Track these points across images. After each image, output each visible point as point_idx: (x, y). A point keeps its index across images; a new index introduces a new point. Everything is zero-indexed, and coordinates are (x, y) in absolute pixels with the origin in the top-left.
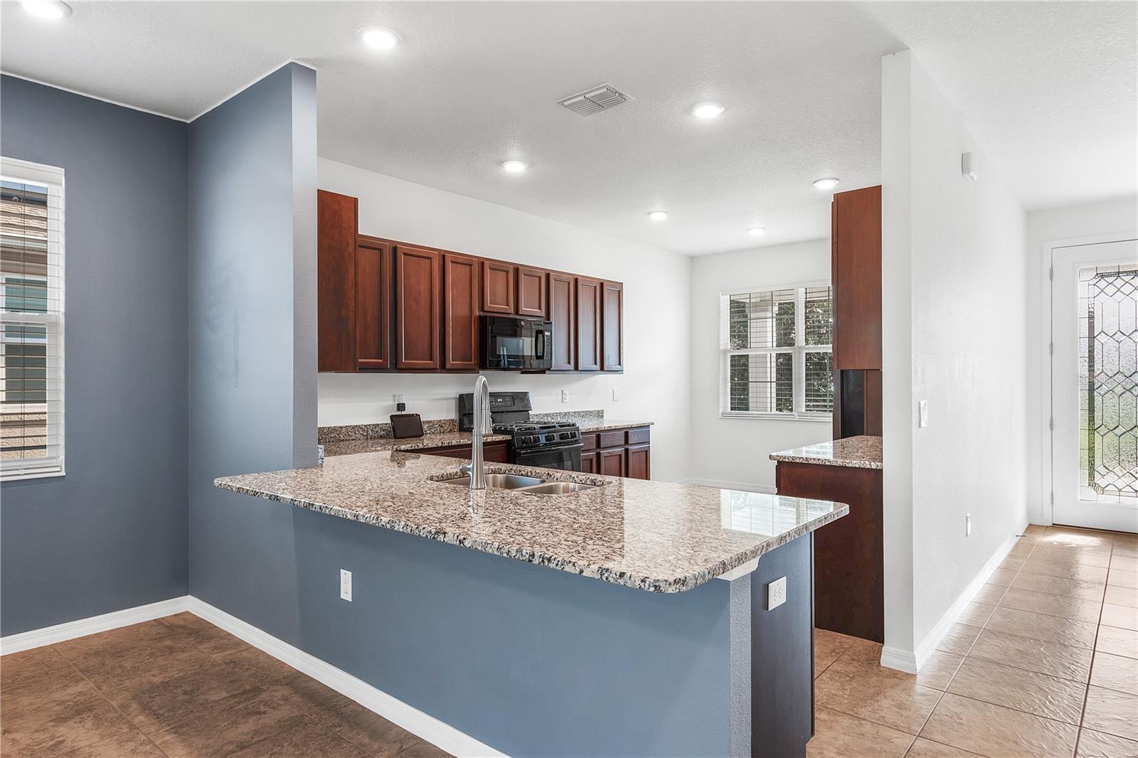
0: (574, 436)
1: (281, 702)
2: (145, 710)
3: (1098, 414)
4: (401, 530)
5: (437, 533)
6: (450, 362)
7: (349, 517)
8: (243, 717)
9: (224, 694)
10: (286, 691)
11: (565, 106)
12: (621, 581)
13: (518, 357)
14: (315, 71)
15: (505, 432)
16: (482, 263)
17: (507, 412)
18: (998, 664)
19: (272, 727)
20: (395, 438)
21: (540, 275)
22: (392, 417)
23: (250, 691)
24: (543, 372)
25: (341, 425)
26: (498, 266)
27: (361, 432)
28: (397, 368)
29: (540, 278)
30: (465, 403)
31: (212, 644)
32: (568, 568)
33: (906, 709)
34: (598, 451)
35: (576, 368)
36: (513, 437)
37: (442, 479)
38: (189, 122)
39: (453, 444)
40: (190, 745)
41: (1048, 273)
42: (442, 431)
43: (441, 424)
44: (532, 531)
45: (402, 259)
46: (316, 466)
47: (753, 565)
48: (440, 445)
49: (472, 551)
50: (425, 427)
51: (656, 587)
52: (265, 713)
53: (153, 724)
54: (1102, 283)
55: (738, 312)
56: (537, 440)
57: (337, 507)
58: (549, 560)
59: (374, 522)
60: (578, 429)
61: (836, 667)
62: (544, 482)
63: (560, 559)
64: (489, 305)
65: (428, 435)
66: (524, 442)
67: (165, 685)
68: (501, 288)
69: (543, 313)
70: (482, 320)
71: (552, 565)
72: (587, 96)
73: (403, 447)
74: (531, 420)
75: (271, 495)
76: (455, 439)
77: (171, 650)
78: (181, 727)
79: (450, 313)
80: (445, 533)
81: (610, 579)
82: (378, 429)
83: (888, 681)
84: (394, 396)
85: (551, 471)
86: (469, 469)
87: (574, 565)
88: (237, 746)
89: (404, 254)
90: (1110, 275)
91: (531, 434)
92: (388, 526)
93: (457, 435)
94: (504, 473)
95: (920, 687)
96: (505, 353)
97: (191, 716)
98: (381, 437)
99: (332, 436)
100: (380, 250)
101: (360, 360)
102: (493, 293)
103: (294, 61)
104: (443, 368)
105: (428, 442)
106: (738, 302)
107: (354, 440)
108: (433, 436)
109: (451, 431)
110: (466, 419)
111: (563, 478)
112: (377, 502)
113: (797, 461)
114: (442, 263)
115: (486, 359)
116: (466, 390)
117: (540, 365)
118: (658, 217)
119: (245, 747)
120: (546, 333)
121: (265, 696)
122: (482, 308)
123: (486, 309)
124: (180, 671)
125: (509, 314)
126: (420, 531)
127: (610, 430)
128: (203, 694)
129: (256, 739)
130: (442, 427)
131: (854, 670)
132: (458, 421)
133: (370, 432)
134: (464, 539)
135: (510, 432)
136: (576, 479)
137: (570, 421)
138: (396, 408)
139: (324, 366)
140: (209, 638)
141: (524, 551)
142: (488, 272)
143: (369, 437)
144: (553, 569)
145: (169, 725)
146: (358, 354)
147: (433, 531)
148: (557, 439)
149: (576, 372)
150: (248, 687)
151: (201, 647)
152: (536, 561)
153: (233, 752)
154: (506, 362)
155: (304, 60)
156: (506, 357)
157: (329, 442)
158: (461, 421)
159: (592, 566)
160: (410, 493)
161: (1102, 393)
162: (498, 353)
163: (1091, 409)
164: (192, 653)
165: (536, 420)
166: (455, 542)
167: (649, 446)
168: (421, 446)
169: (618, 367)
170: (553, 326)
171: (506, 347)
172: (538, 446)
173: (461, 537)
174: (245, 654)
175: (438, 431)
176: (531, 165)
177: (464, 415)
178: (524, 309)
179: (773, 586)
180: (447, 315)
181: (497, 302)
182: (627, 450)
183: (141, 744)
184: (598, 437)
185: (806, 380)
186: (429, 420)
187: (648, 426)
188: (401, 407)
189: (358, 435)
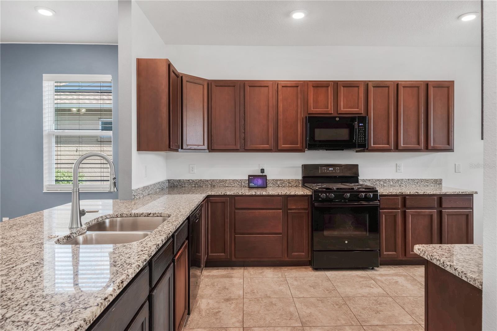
20: (249, 188)
22: (249, 176)
25: (226, 179)
26: (320, 84)
27: (238, 183)
28: (245, 149)
34: (403, 210)
35: (396, 148)
36: (312, 193)
42: (290, 185)
66: (320, 197)
69: (361, 111)
74: (358, 182)
84: (259, 165)
91: (328, 192)
99: (222, 184)
102: (316, 102)
104: (277, 149)
107: (233, 187)
109: (296, 186)
115: (307, 143)
125: (330, 114)
127: (418, 195)
130: (290, 183)
133: (243, 183)
135: (313, 190)
138: (260, 172)
143: (242, 186)
149: (397, 151)
157: (220, 187)
167: (472, 211)
170: (371, 120)
175: (287, 185)
178: (343, 110)
180: (279, 117)
182: (440, 212)
184: (404, 200)
186: (281, 179)
187: (471, 195)
188: (262, 171)
189: (236, 185)
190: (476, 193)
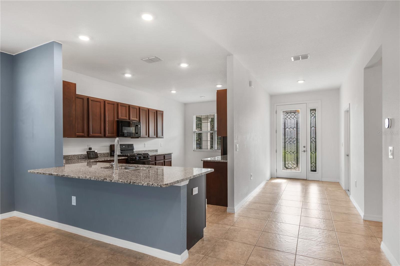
0: (148, 157)
1: (53, 237)
2: (5, 243)
3: (286, 148)
4: (93, 180)
5: (104, 179)
6: (107, 134)
7: (76, 177)
8: (40, 242)
9: (33, 237)
10: (54, 234)
11: (143, 60)
12: (152, 186)
13: (130, 133)
14: (61, 44)
15: (126, 156)
16: (118, 104)
17: (126, 150)
18: (254, 209)
19: (50, 243)
20: (88, 158)
21: (137, 108)
22: (87, 152)
23: (41, 235)
24: (138, 138)
25: (69, 155)
26: (123, 105)
27: (76, 157)
28: (88, 136)
29: (137, 109)
30: (112, 148)
31: (26, 224)
32: (139, 184)
33: (230, 221)
34: (155, 161)
35: (157, 137)
36: (128, 157)
37: (105, 168)
38: (14, 55)
39: (108, 160)
40: (23, 250)
41: (275, 112)
42: (104, 156)
43: (104, 154)
44: (131, 177)
45: (90, 102)
46: (63, 166)
47: (187, 182)
48: (104, 160)
49: (114, 183)
50: (99, 155)
51: (160, 186)
52: (47, 240)
53: (9, 246)
54: (287, 115)
55: (200, 120)
56: (136, 158)
57: (72, 175)
58: (135, 183)
59: (85, 178)
60: (149, 155)
61: (216, 213)
62: (136, 168)
63: (138, 182)
64: (120, 117)
65: (99, 158)
66: (131, 159)
67: (11, 236)
68: (124, 112)
69: (138, 120)
70: (118, 122)
71: (136, 184)
72: (149, 58)
73: (91, 161)
74: (134, 152)
75: (49, 174)
76: (109, 159)
77: (11, 227)
78: (19, 246)
79: (107, 119)
80: (106, 179)
81: (150, 185)
82: (82, 156)
83: (228, 215)
84: (88, 145)
85: (138, 165)
86: (113, 164)
87: (141, 183)
88: (39, 249)
89: (91, 100)
90: (289, 113)
91: (134, 157)
92: (89, 179)
93: (109, 157)
94: (125, 166)
95: (236, 215)
96: (126, 132)
97: (22, 243)
98: (83, 158)
99: (66, 158)
100: (83, 99)
101: (77, 134)
102: (121, 113)
103: (55, 41)
104: (105, 136)
105: (99, 159)
106: (200, 118)
108: (101, 158)
109: (107, 156)
110: (112, 152)
111: (141, 167)
112: (85, 174)
113: (208, 161)
114: (104, 104)
115: (119, 134)
116: (112, 144)
117: (137, 135)
118: (174, 92)
119: (42, 248)
120: (139, 126)
121: (47, 236)
122: (118, 118)
123: (119, 118)
124: (16, 232)
125: (127, 120)
126: (99, 179)
127: (159, 155)
128: (25, 237)
129: (46, 246)
131: (220, 213)
132: (110, 153)
134: (112, 180)
135: (127, 156)
136: (146, 167)
137: (147, 153)
138: (88, 149)
139: (65, 136)
140: (24, 223)
141: (128, 181)
142: (120, 107)
143: (79, 158)
144: (136, 185)
145: (15, 245)
146: (76, 132)
147: (103, 179)
148: (142, 158)
149: (149, 138)
150: (40, 234)
151: (22, 226)
152: (131, 183)
153: (38, 250)
154: (126, 135)
155: (58, 41)
156: (126, 133)
158: (111, 153)
159: (146, 183)
160: (95, 171)
161: (287, 143)
162: (123, 132)
163: (285, 148)
164: (19, 227)
165: (136, 153)
166: (109, 181)
167: (171, 160)
168: (97, 160)
169: (162, 137)
170: (141, 124)
171: (126, 130)
172: (136, 160)
173: (111, 180)
174: (38, 226)
176: (133, 75)
177: (112, 151)
178: (131, 118)
179: (194, 189)
180: (106, 119)
181: (123, 116)
182: (164, 161)
183: (6, 251)
184: (155, 157)
185: (217, 140)
186: (100, 153)
187: (171, 154)
188: (90, 149)
189: (75, 158)
190: (173, 153)
